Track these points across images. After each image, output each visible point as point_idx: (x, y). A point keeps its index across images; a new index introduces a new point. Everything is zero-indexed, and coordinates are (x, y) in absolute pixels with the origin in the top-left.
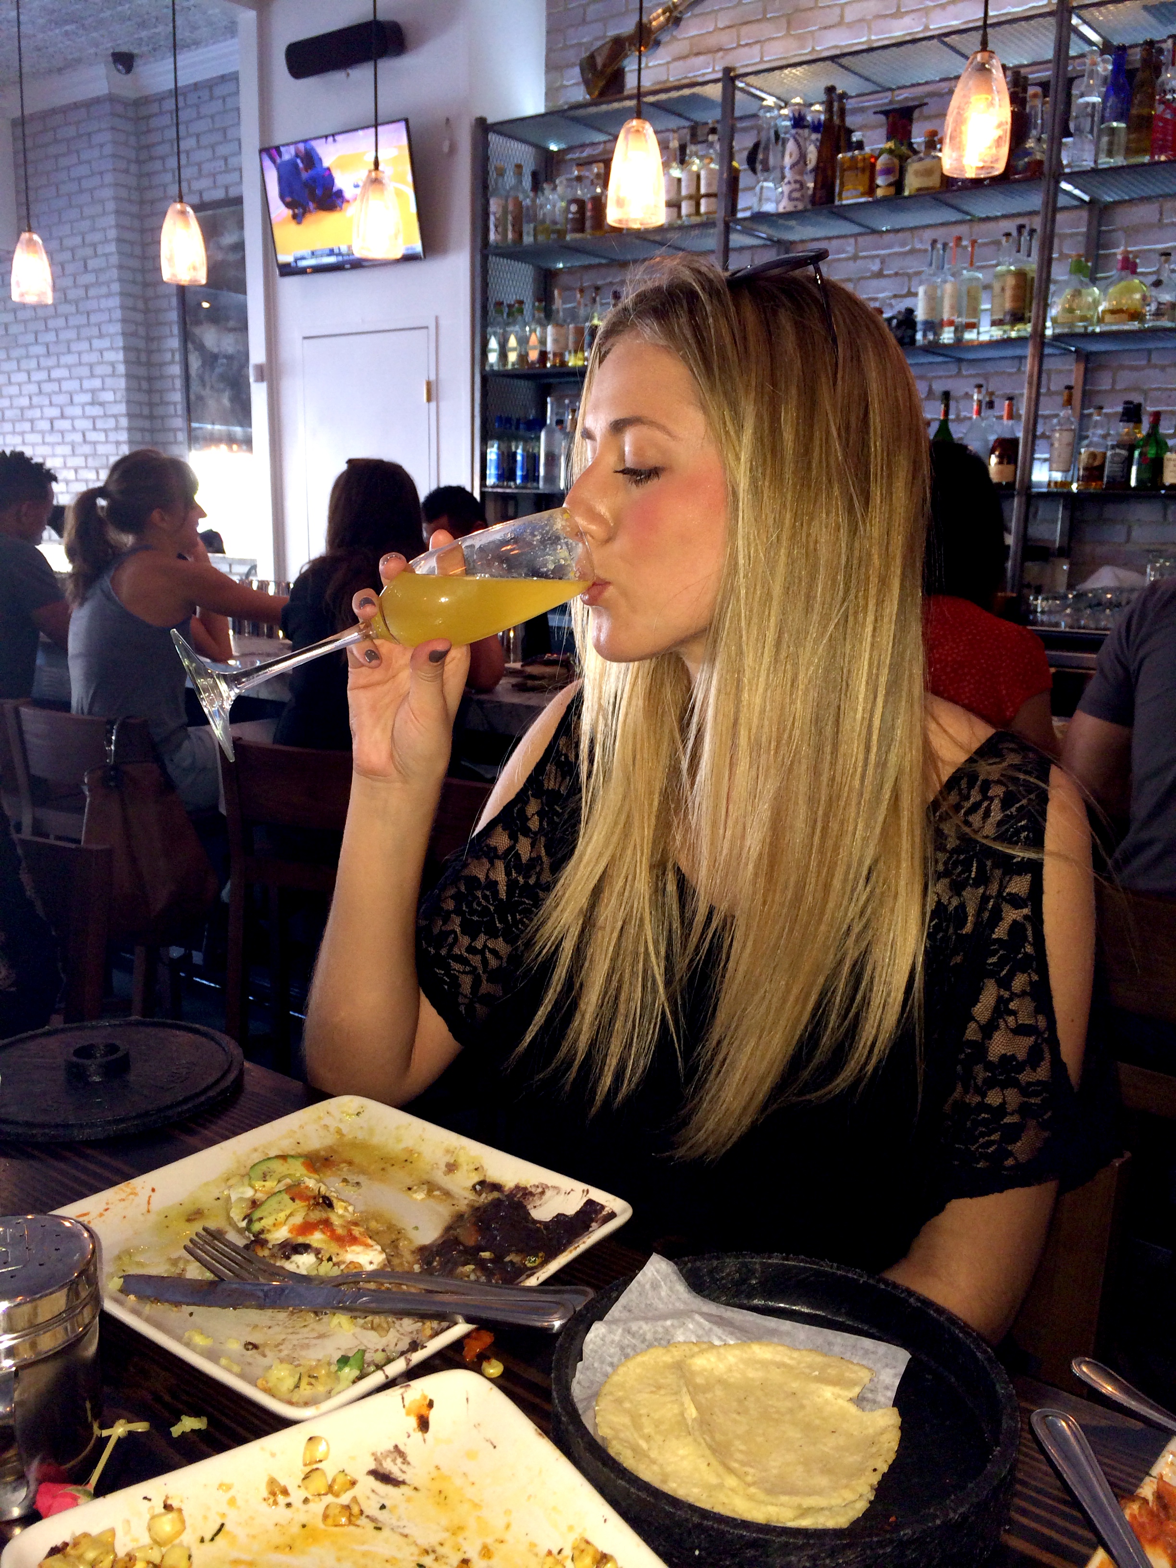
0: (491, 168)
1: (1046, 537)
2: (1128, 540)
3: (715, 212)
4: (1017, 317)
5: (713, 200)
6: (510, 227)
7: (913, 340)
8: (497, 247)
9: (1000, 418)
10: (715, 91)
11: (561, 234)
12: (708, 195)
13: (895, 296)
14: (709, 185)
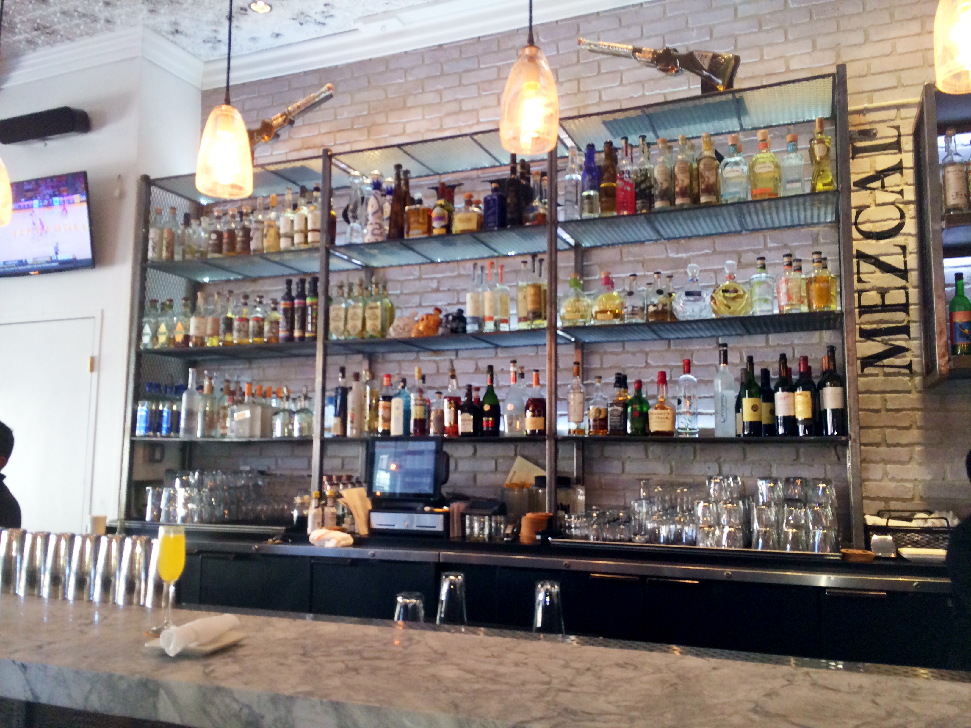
0: (152, 209)
1: (566, 470)
2: (623, 471)
3: (317, 242)
4: (537, 315)
5: (317, 234)
6: (164, 249)
7: (464, 330)
8: (152, 262)
9: (530, 386)
10: (317, 165)
11: (203, 254)
12: (313, 230)
13: (449, 304)
14: (314, 223)
